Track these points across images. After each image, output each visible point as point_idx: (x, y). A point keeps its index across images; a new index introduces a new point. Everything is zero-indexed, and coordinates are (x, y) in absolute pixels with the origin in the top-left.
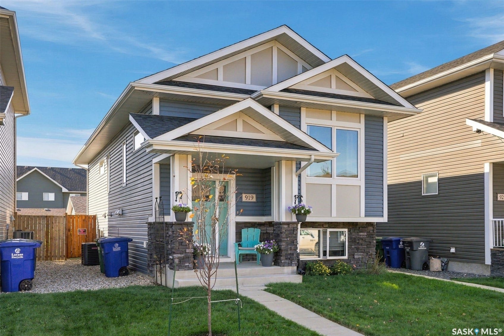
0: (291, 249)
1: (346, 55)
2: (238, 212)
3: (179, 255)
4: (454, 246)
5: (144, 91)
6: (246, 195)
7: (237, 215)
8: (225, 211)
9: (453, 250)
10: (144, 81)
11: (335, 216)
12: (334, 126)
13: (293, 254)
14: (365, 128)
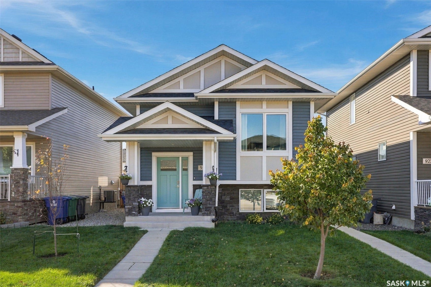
0: (209, 204)
1: (266, 59)
2: (195, 178)
3: (129, 207)
4: (394, 203)
5: (125, 103)
6: (201, 166)
7: (194, 180)
8: (185, 177)
9: (394, 207)
10: (123, 97)
11: (266, 180)
12: (265, 113)
13: (211, 207)
14: (293, 112)
